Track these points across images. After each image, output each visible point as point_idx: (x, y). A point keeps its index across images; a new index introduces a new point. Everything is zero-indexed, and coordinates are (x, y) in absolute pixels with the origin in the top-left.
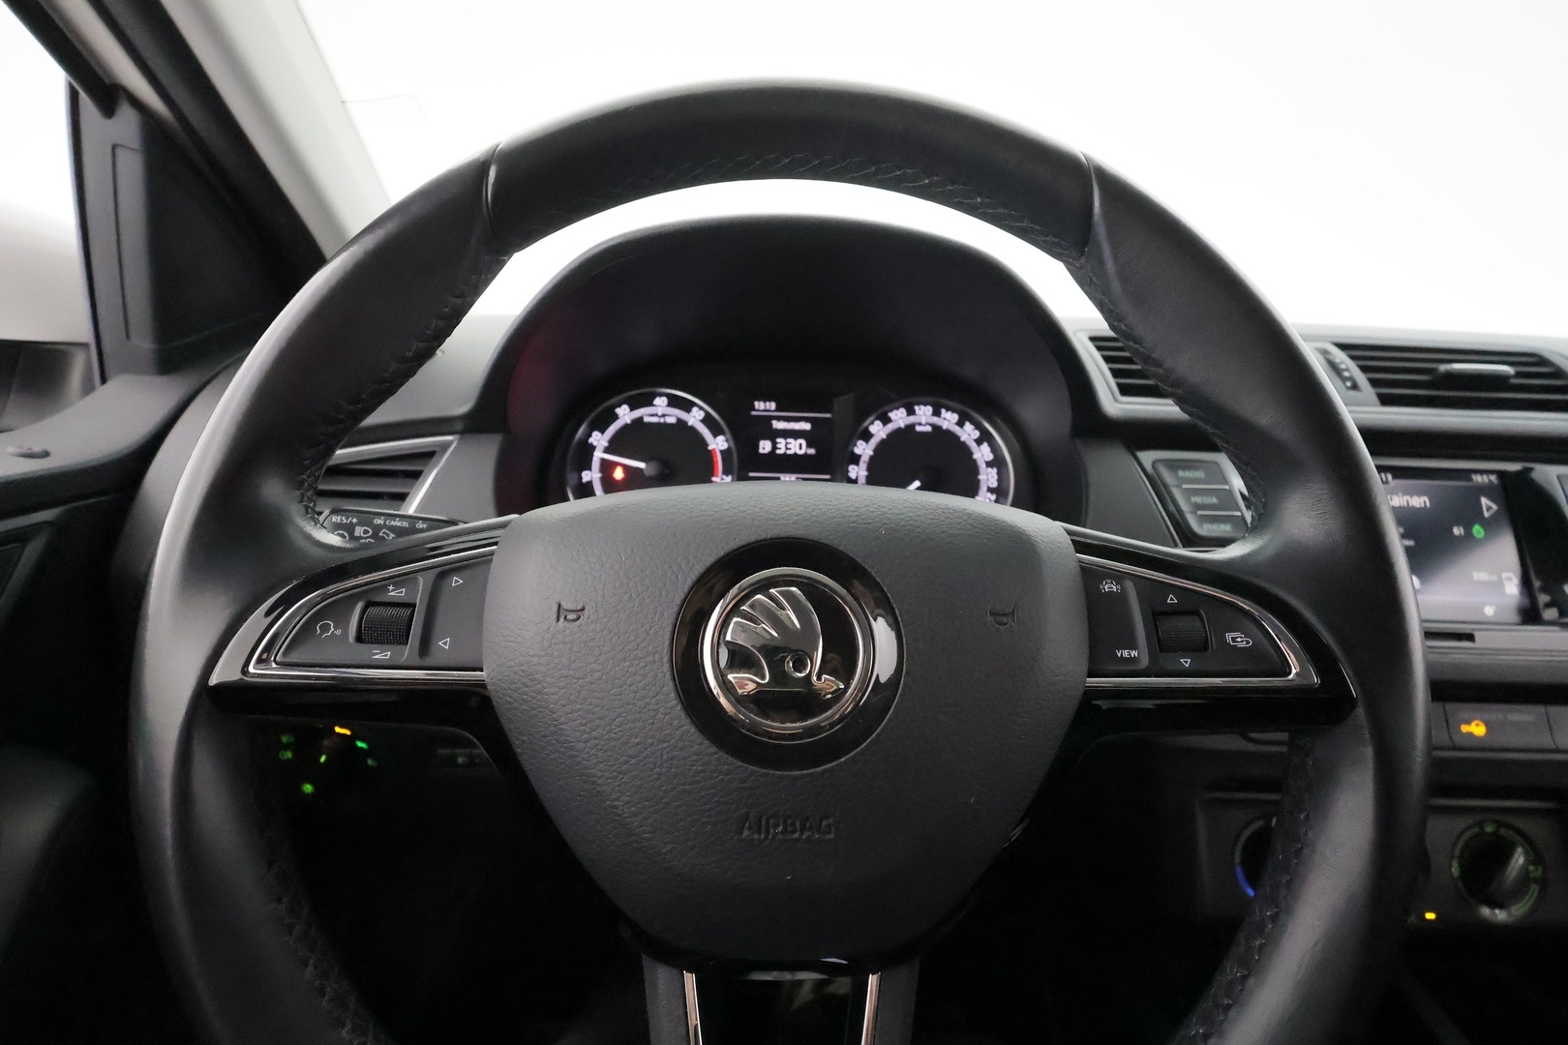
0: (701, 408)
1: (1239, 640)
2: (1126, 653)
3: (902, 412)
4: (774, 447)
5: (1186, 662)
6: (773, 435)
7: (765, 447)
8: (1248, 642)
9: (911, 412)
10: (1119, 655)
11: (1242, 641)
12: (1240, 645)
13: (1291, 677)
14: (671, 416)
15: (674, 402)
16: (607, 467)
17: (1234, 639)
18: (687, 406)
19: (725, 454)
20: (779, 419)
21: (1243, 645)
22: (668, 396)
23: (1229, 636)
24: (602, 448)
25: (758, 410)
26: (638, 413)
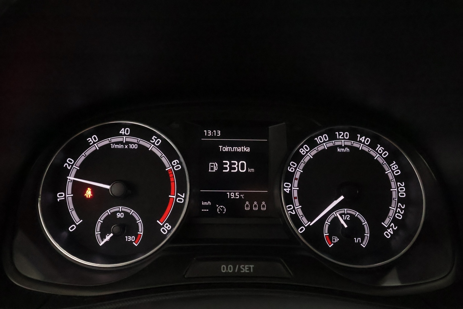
0: (159, 137)
3: (324, 137)
4: (221, 167)
6: (220, 157)
7: (214, 167)
9: (332, 137)
14: (134, 143)
15: (136, 132)
16: (79, 188)
18: (147, 135)
19: (180, 174)
20: (224, 144)
22: (131, 126)
24: (74, 172)
25: (208, 137)
26: (105, 142)
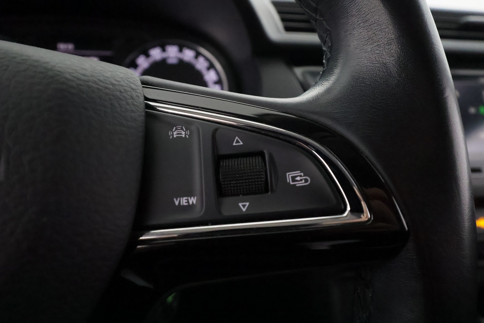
1: (298, 178)
2: (184, 201)
5: (244, 206)
8: (306, 181)
10: (177, 203)
11: (301, 180)
12: (299, 184)
13: (345, 214)
17: (294, 179)
21: (302, 184)
23: (289, 175)
